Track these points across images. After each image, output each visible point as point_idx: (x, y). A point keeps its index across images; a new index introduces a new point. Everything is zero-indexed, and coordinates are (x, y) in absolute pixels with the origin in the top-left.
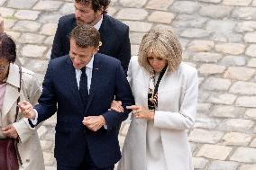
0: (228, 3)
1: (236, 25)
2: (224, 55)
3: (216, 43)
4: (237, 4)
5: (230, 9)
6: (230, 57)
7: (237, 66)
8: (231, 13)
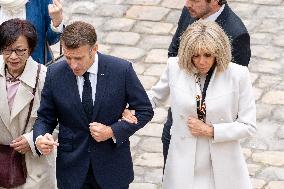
0: (267, 101)
1: (279, 129)
2: (264, 166)
3: (253, 150)
4: (279, 102)
5: (271, 108)
6: (270, 169)
7: (279, 180)
8: (272, 113)
